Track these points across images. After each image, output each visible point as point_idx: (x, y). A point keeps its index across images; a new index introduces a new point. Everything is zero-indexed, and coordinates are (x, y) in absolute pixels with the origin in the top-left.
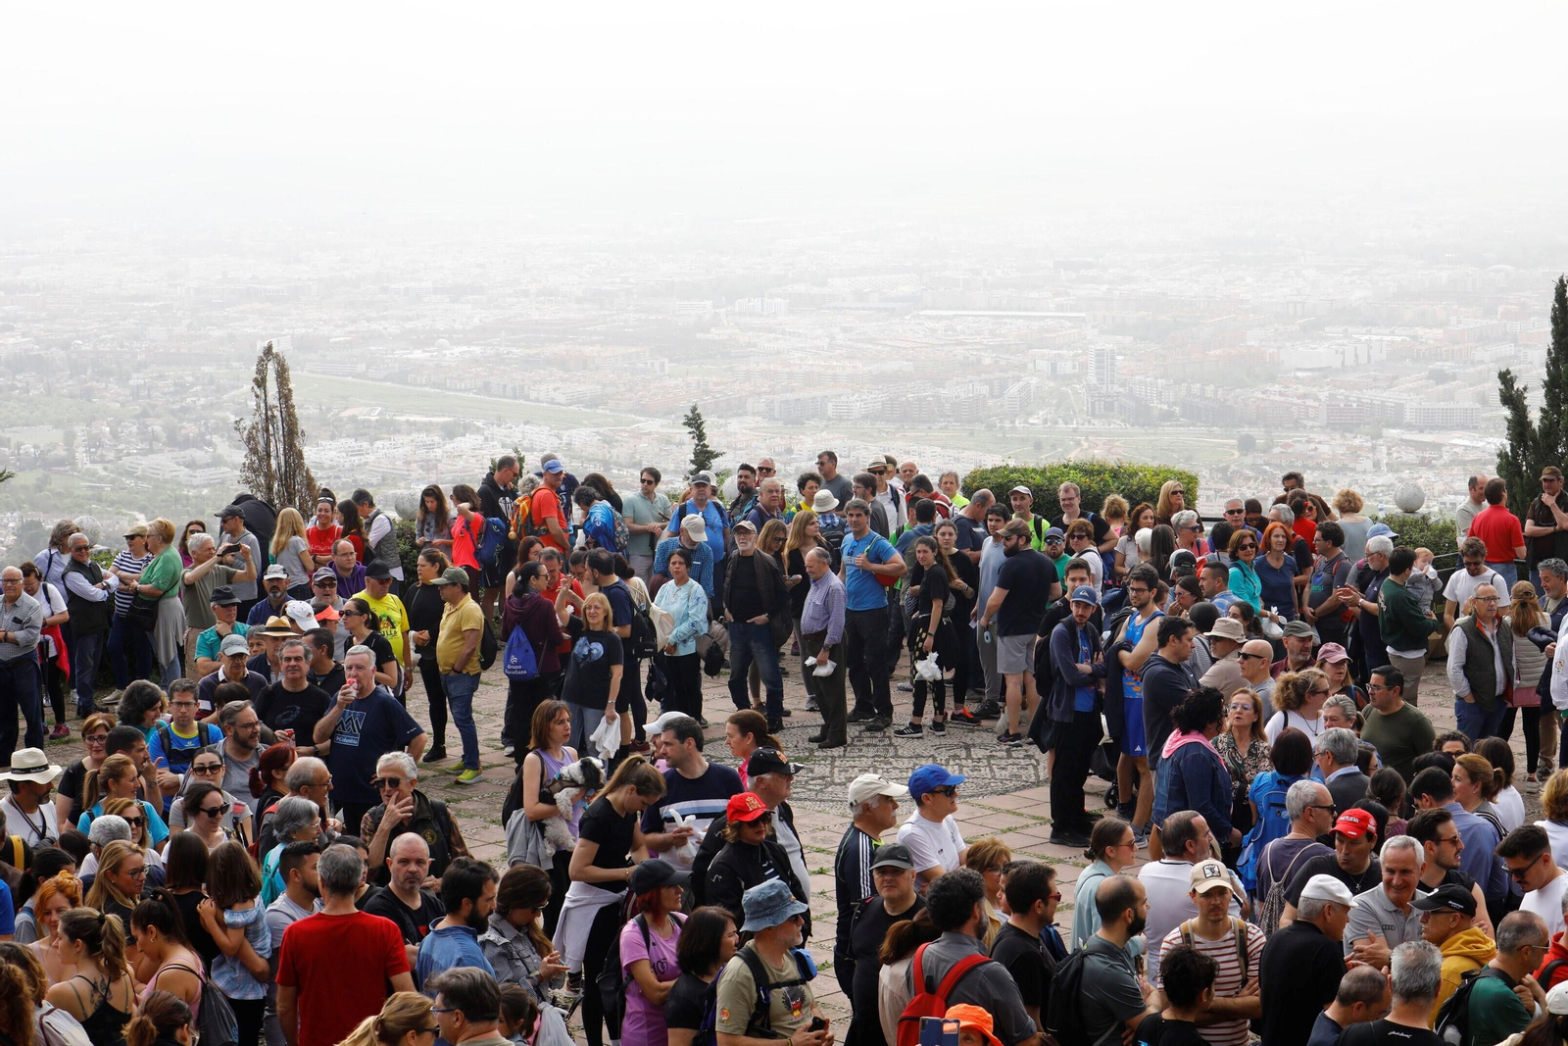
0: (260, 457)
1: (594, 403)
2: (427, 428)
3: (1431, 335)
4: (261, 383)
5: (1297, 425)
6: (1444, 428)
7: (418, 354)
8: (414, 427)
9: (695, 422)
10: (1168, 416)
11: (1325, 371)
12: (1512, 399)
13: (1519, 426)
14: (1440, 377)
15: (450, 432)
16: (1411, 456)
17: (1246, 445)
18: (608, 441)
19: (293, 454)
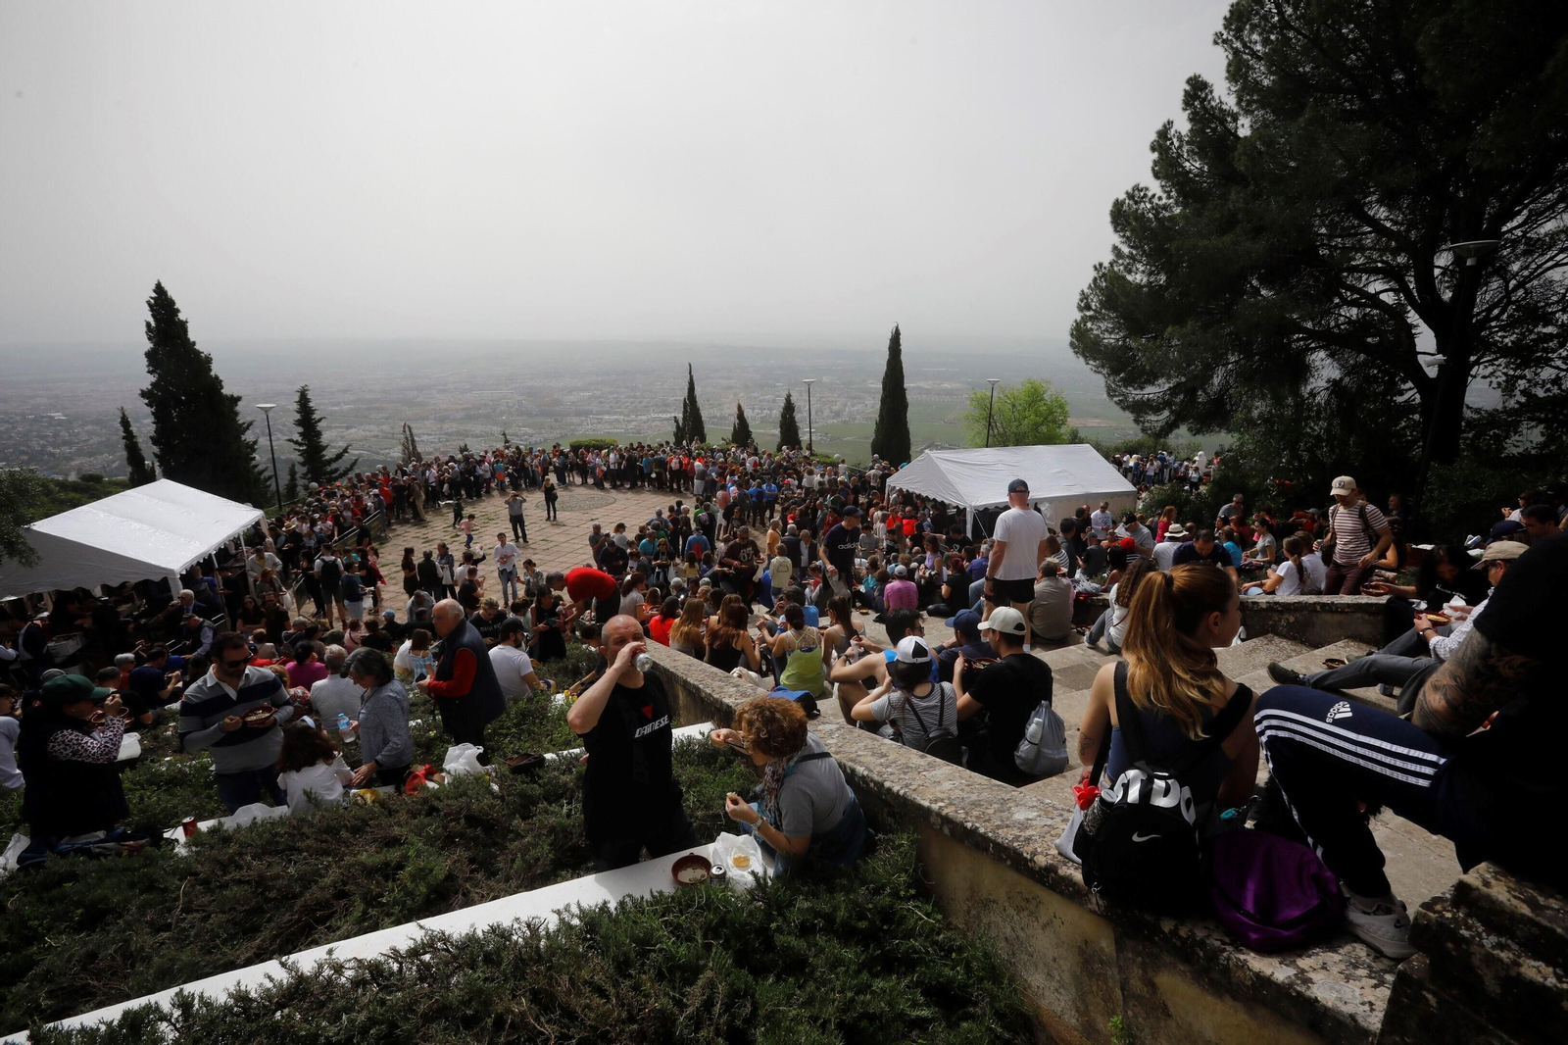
0: (406, 447)
1: (387, 419)
2: (341, 427)
3: (598, 393)
4: (404, 431)
5: (568, 416)
6: (602, 414)
7: (335, 408)
8: (337, 427)
9: (504, 434)
10: (536, 415)
11: (573, 402)
12: (676, 421)
13: (678, 426)
14: (601, 403)
15: (348, 428)
16: (595, 421)
17: (556, 421)
18: (392, 428)
19: (414, 447)
